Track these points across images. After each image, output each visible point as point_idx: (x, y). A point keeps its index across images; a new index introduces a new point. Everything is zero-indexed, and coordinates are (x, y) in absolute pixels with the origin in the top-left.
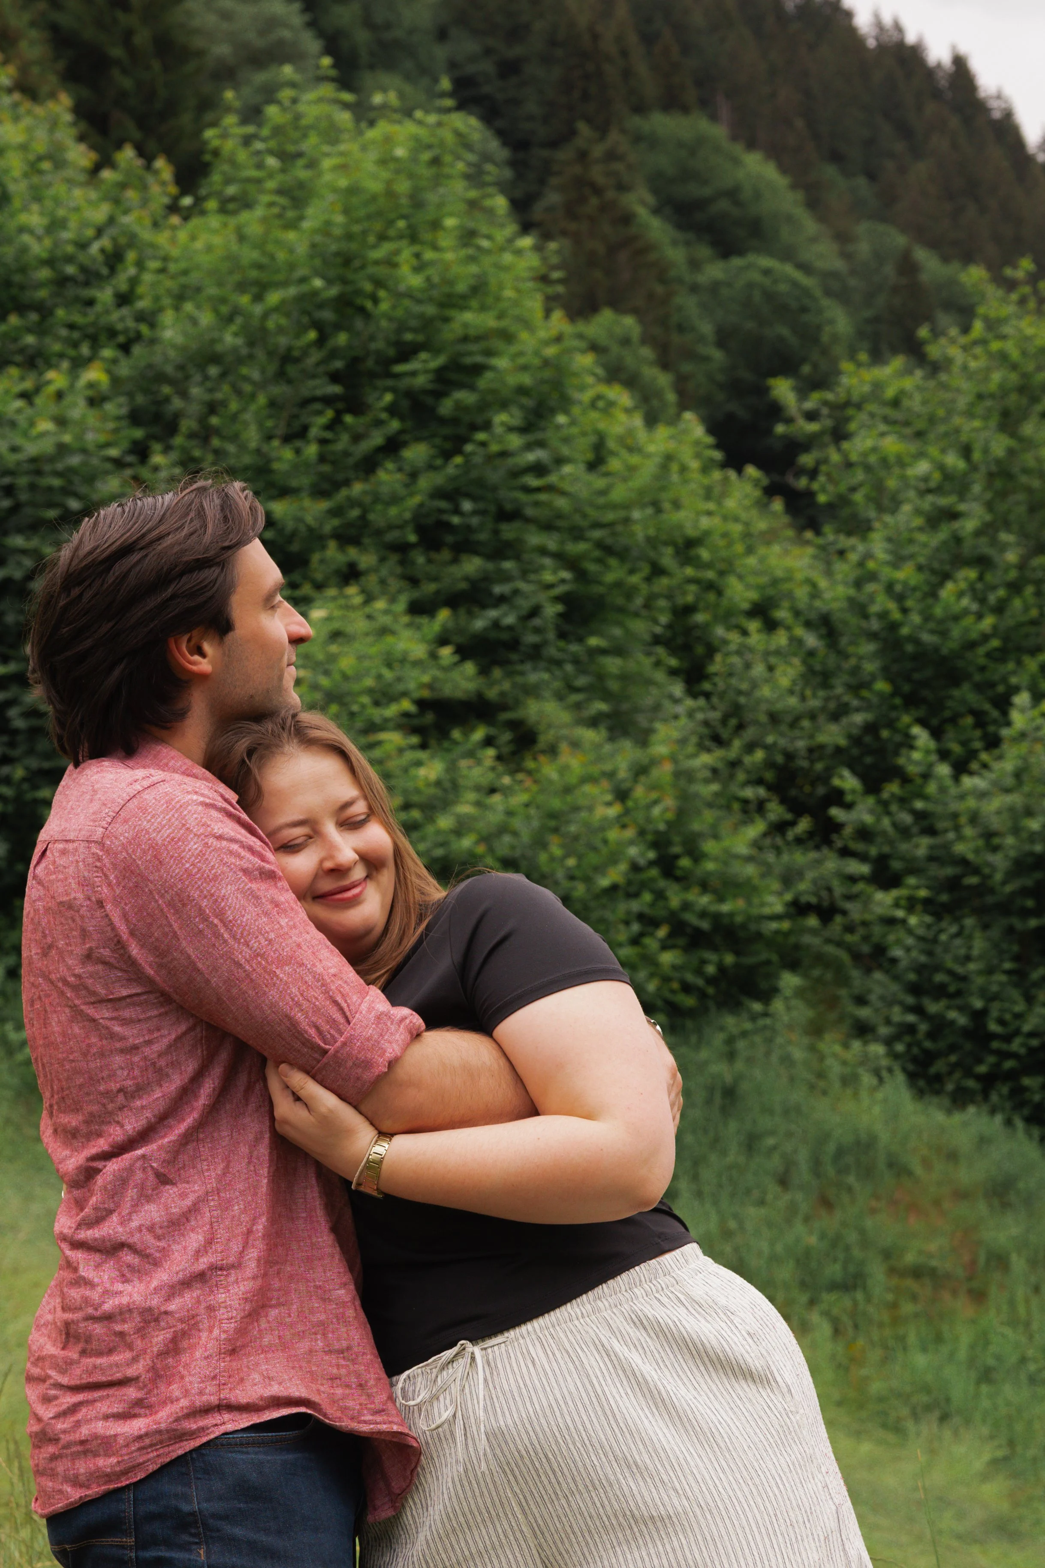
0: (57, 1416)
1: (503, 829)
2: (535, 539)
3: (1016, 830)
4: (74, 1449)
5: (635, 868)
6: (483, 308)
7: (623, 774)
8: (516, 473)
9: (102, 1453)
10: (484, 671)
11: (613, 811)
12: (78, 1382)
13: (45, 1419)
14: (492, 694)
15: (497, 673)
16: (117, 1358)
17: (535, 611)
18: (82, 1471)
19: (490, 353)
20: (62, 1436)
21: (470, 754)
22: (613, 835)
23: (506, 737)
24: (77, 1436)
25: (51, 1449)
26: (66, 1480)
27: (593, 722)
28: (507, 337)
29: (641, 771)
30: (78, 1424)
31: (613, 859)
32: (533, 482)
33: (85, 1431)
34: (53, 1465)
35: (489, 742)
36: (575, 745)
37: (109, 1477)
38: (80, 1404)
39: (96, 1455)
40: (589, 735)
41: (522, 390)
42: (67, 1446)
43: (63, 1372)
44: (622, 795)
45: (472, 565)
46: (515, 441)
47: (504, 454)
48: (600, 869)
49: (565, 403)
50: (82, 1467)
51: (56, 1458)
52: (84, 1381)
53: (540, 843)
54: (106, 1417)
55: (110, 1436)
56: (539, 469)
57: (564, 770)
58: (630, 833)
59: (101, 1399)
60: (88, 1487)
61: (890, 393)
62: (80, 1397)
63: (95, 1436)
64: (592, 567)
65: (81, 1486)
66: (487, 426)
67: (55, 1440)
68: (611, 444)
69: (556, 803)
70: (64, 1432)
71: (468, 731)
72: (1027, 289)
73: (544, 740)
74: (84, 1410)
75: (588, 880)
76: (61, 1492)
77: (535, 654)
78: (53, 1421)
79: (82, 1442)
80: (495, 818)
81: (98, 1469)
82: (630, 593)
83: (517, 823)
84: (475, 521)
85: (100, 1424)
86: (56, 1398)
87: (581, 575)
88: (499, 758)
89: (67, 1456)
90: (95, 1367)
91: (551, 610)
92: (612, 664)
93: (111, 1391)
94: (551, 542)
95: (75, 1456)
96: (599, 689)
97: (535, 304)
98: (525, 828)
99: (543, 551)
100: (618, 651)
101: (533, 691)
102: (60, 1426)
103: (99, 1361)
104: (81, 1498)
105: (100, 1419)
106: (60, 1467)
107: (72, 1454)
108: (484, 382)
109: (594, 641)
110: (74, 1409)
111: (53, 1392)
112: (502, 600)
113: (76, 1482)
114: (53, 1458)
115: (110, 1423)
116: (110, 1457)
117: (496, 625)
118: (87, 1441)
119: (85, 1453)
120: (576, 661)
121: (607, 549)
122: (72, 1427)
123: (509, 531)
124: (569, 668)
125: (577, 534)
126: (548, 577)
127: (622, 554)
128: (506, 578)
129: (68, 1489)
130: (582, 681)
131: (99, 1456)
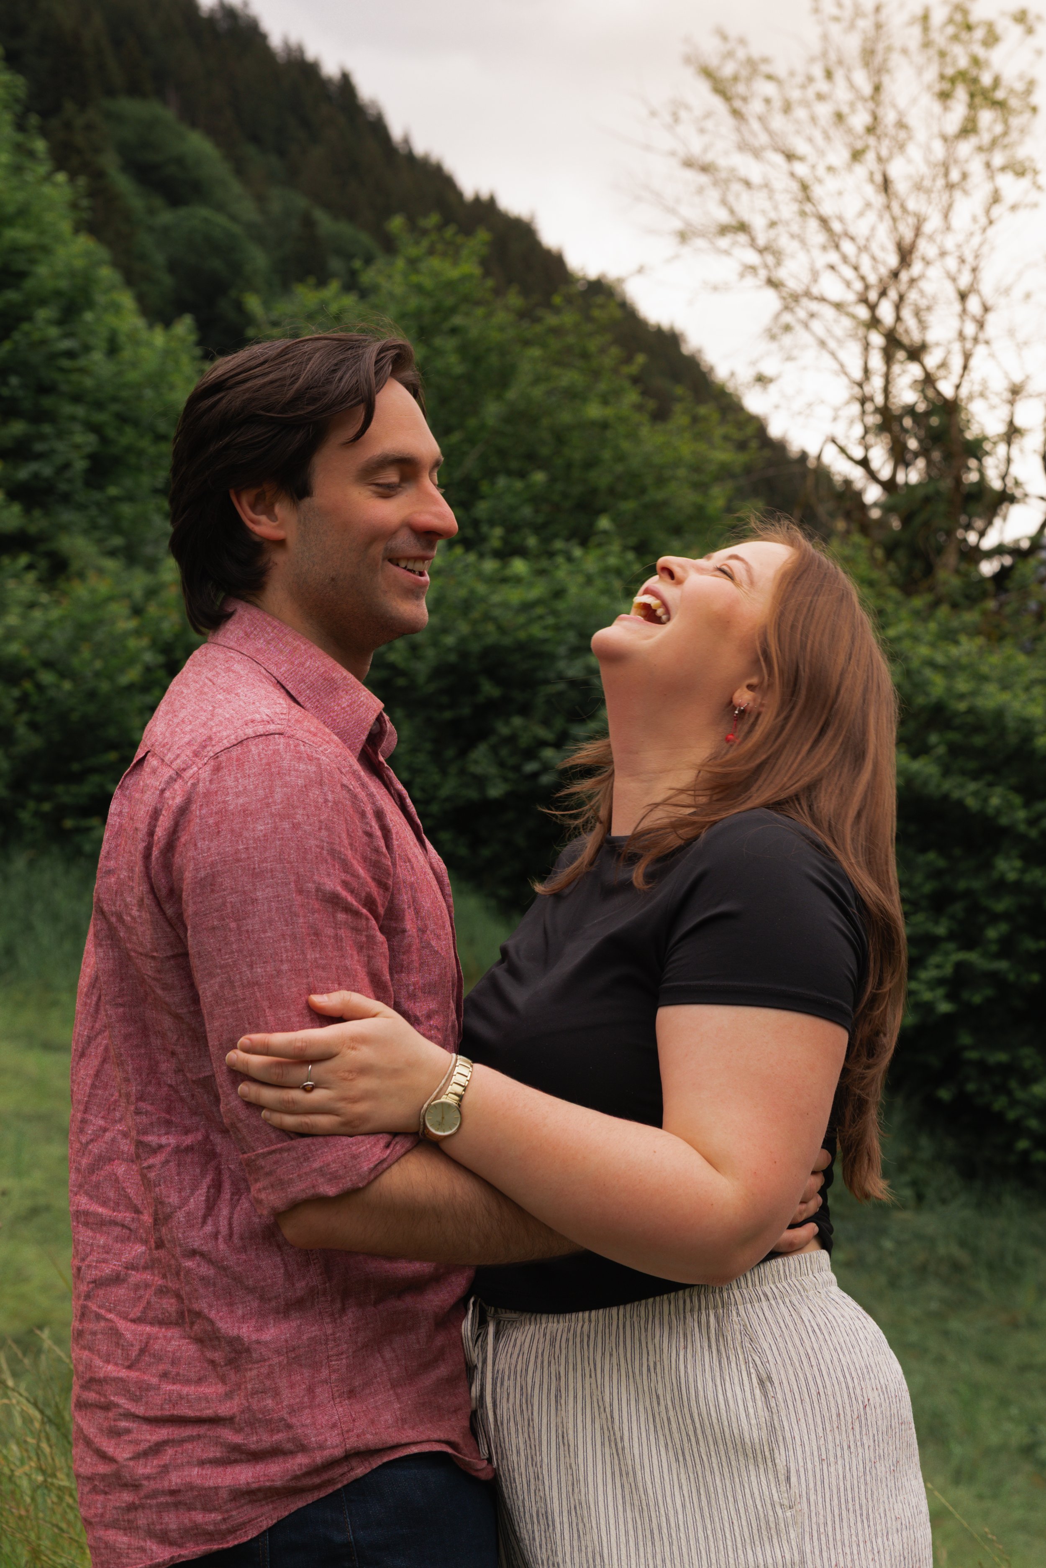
0: (136, 1457)
1: (42, 637)
2: (68, 409)
3: (435, 644)
4: (162, 1499)
5: (148, 669)
6: (27, 227)
7: (138, 594)
8: (54, 356)
9: (199, 1506)
10: (27, 510)
11: (132, 624)
12: (159, 1413)
13: (120, 1459)
14: (33, 529)
15: (37, 513)
16: (207, 1391)
17: (67, 466)
18: (173, 1526)
19: (33, 262)
20: (145, 1483)
21: (17, 576)
22: (132, 643)
23: (43, 564)
24: (166, 1484)
25: (127, 1497)
26: (151, 1534)
27: (112, 553)
28: (45, 250)
29: (151, 593)
30: (165, 1469)
31: (132, 661)
32: (66, 363)
33: (175, 1479)
34: (131, 1516)
35: (30, 567)
36: (101, 571)
37: (210, 1536)
38: (165, 1443)
39: (190, 1508)
40: (110, 564)
41: (58, 293)
42: (154, 1494)
43: (135, 1399)
44: (137, 611)
45: (18, 428)
46: (53, 332)
47: (43, 342)
48: (122, 670)
49: (90, 304)
50: (172, 1521)
51: (136, 1509)
52: (167, 1413)
53: (73, 648)
54: (202, 1463)
55: (210, 1488)
56: (70, 354)
57: (93, 591)
58: (144, 642)
59: (190, 1439)
60: (181, 1546)
61: (334, 308)
62: (163, 1433)
63: (191, 1487)
64: (111, 433)
65: (172, 1544)
66: (29, 318)
67: (135, 1486)
68: (122, 339)
69: (87, 618)
70: (148, 1478)
71: (15, 557)
72: (434, 236)
73: (75, 565)
74: (170, 1451)
75: (111, 678)
76: (143, 1550)
77: (66, 499)
78: (131, 1463)
79: (173, 1493)
80: (35, 628)
81: (196, 1526)
82: (141, 453)
83: (55, 633)
84: (20, 393)
85: (195, 1471)
86: (128, 1431)
87: (104, 440)
88: (40, 580)
89: (151, 1507)
90: (181, 1397)
91: (80, 465)
92: (126, 509)
93: (202, 1430)
94: (80, 411)
95: (162, 1508)
96: (116, 527)
97: (65, 227)
98: (61, 636)
99: (73, 418)
100: (130, 498)
101: (65, 528)
102: (143, 1469)
103: (185, 1390)
104: (172, 1558)
105: (195, 1466)
106: (142, 1519)
107: (158, 1505)
108: (29, 284)
109: (113, 491)
110: (157, 1449)
111: (123, 1424)
112: (39, 456)
113: (164, 1538)
114: (131, 1507)
115: (208, 1471)
116: (210, 1511)
117: (36, 476)
118: (179, 1491)
119: (176, 1505)
120: (98, 505)
121: (123, 419)
122: (159, 1473)
123: (47, 402)
124: (94, 511)
125: (99, 405)
126: (79, 438)
127: (135, 423)
128: (42, 437)
129: (151, 1545)
130: (103, 521)
131: (195, 1509)
